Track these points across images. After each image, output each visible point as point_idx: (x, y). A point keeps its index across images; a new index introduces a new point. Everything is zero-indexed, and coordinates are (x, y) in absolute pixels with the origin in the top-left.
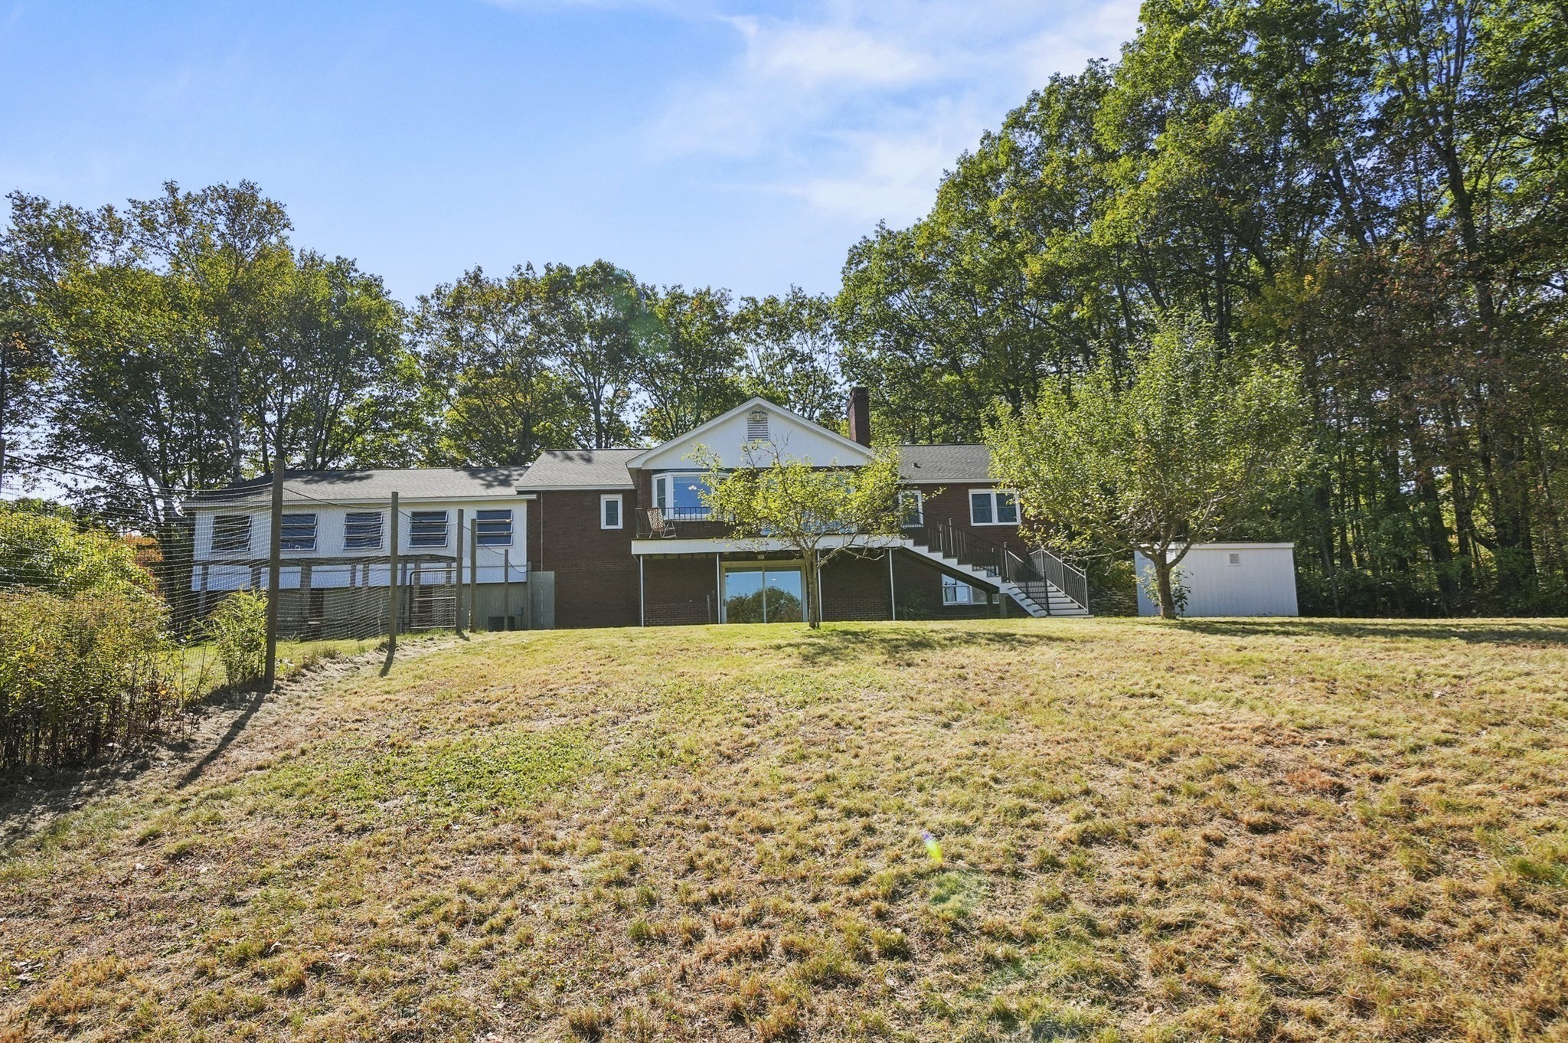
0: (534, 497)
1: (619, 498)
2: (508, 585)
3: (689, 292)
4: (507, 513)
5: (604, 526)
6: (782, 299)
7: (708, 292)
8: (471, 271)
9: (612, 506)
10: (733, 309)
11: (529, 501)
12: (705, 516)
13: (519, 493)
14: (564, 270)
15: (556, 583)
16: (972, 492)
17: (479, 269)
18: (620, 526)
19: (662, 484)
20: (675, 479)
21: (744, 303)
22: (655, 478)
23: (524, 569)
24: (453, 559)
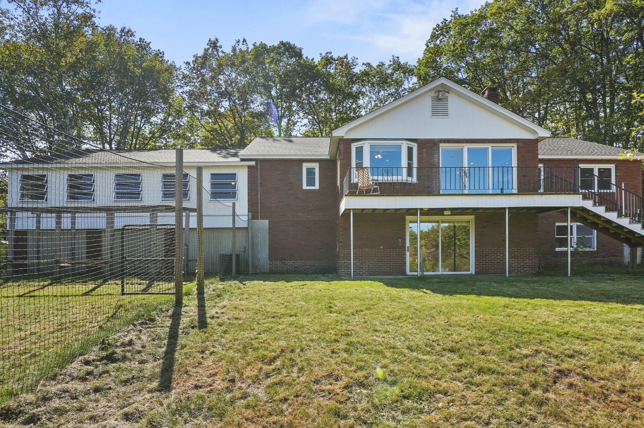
0: (253, 163)
1: (316, 166)
2: (234, 229)
3: (335, 57)
4: (233, 176)
5: (305, 187)
6: (387, 63)
7: (346, 57)
8: (213, 40)
9: (310, 172)
10: (357, 70)
11: (249, 167)
12: (395, 178)
13: (242, 160)
14: (263, 46)
15: (269, 229)
16: (582, 166)
17: (217, 40)
18: (317, 187)
19: (360, 151)
20: (372, 147)
21: (364, 67)
22: (354, 146)
23: (246, 218)
24: (194, 210)
